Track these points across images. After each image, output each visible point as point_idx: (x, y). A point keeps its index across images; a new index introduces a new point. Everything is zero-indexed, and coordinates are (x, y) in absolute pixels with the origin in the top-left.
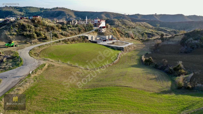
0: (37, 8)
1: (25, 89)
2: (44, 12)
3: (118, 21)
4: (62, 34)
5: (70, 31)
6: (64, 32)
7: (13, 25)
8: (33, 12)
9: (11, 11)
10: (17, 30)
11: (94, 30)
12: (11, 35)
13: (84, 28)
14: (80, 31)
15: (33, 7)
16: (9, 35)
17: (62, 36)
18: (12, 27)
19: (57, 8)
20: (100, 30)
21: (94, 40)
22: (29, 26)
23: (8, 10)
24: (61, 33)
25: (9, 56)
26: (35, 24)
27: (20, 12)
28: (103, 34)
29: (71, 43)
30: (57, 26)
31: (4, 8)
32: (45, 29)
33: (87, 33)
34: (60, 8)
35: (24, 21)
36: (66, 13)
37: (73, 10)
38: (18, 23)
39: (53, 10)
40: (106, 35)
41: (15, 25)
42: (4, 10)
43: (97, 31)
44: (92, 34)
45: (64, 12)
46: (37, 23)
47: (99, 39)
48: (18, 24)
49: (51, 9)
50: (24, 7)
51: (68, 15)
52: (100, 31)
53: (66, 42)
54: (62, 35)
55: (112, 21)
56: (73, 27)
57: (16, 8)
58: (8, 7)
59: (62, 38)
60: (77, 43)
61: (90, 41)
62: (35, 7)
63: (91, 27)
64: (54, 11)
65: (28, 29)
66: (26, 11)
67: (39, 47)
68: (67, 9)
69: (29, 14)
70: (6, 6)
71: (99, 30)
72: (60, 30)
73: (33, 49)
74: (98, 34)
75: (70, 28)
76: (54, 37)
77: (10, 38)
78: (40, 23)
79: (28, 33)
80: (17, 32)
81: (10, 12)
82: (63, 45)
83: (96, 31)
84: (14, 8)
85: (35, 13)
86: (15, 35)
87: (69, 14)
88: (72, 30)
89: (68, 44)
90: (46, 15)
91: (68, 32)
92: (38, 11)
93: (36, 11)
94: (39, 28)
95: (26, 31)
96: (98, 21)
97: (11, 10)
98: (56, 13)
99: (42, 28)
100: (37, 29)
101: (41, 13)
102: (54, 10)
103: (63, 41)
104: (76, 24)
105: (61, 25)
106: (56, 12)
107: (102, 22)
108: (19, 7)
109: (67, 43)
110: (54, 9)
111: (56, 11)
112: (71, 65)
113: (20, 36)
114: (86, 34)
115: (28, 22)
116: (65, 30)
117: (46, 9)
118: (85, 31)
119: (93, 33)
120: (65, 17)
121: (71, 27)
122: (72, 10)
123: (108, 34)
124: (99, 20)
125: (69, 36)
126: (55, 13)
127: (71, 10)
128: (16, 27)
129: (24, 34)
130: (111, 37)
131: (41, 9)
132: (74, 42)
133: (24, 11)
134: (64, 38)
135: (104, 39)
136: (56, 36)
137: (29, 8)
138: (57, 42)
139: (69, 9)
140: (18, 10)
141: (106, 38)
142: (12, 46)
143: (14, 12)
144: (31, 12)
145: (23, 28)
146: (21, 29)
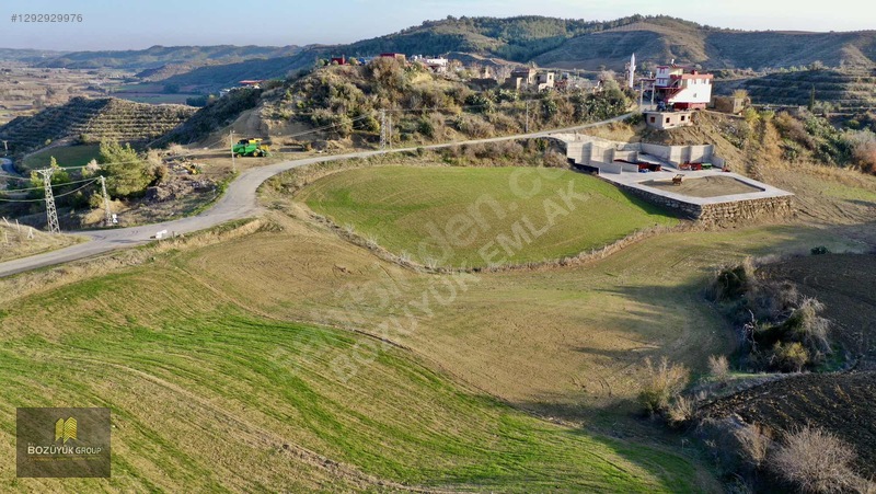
0: (557, 21)
1: (90, 274)
2: (575, 36)
3: (866, 80)
4: (455, 126)
5: (501, 115)
6: (467, 118)
7: (297, 86)
8: (538, 37)
9: (460, 36)
10: (299, 102)
11: (625, 117)
12: (276, 117)
13: (570, 106)
14: (546, 116)
15: (541, 19)
16: (268, 117)
17: (454, 134)
18: (288, 92)
19: (636, 19)
20: (653, 119)
21: (597, 158)
22: (341, 89)
23: (451, 30)
24: (454, 118)
25: (203, 183)
26: (372, 84)
27: (490, 39)
28: (661, 137)
29: (472, 162)
30: (451, 93)
31: (442, 23)
32: (400, 102)
33: (583, 126)
34: (649, 19)
35: (338, 72)
36: (667, 42)
37: (706, 27)
38: (314, 77)
39: (615, 30)
40: (674, 143)
41: (304, 84)
42: (438, 30)
43: (635, 123)
44: (605, 132)
45: (657, 35)
46: (381, 78)
47: (626, 159)
48: (312, 83)
49: (607, 25)
50: (510, 20)
51: (671, 47)
52: (655, 124)
53: (453, 156)
54: (458, 129)
55: (829, 81)
56: (522, 98)
57: (481, 23)
58: (455, 20)
59: (449, 139)
60: (502, 165)
61: (571, 161)
62: (550, 19)
63: (613, 102)
64: (617, 33)
65: (334, 99)
66: (513, 33)
67: (323, 163)
68: (680, 21)
69: (520, 45)
70: (449, 18)
71: (649, 119)
72: (458, 109)
73: (292, 171)
74: (637, 134)
75: (505, 103)
76: (418, 134)
77: (267, 126)
78: (390, 78)
79: (328, 113)
80: (297, 107)
81: (456, 41)
82: (430, 165)
83: (635, 121)
84: (473, 23)
85: (544, 40)
86: (287, 119)
87: (676, 47)
88: (511, 112)
89: (456, 164)
90: (579, 51)
91: (487, 119)
92: (560, 32)
93: (547, 35)
94: (375, 97)
95: (325, 107)
96: (672, 76)
97: (463, 30)
98: (621, 42)
99: (391, 99)
100: (367, 103)
101: (565, 40)
102: (619, 29)
103: (438, 152)
104: (541, 87)
105: (467, 91)
106: (627, 36)
107: (689, 81)
108: (491, 19)
109: (450, 162)
110: (620, 22)
111: (624, 33)
112: (352, 240)
113: (299, 124)
114: (568, 132)
115: (349, 75)
116: (480, 111)
117: (593, 24)
118: (576, 121)
119: (612, 129)
120: (657, 57)
121: (511, 100)
122: (702, 25)
123: (687, 137)
124: (677, 73)
125: (484, 134)
126: (619, 39)
127: (699, 28)
128: (304, 91)
129: (313, 117)
130: (698, 152)
131: (572, 25)
132: (486, 160)
133: (505, 33)
134: (457, 140)
135: (657, 158)
136: (425, 131)
137: (524, 22)
138: (410, 154)
139: (689, 24)
140: (486, 30)
141: (669, 157)
142: (251, 155)
143: (470, 40)
144: (530, 37)
145: (321, 94)
146: (315, 98)
